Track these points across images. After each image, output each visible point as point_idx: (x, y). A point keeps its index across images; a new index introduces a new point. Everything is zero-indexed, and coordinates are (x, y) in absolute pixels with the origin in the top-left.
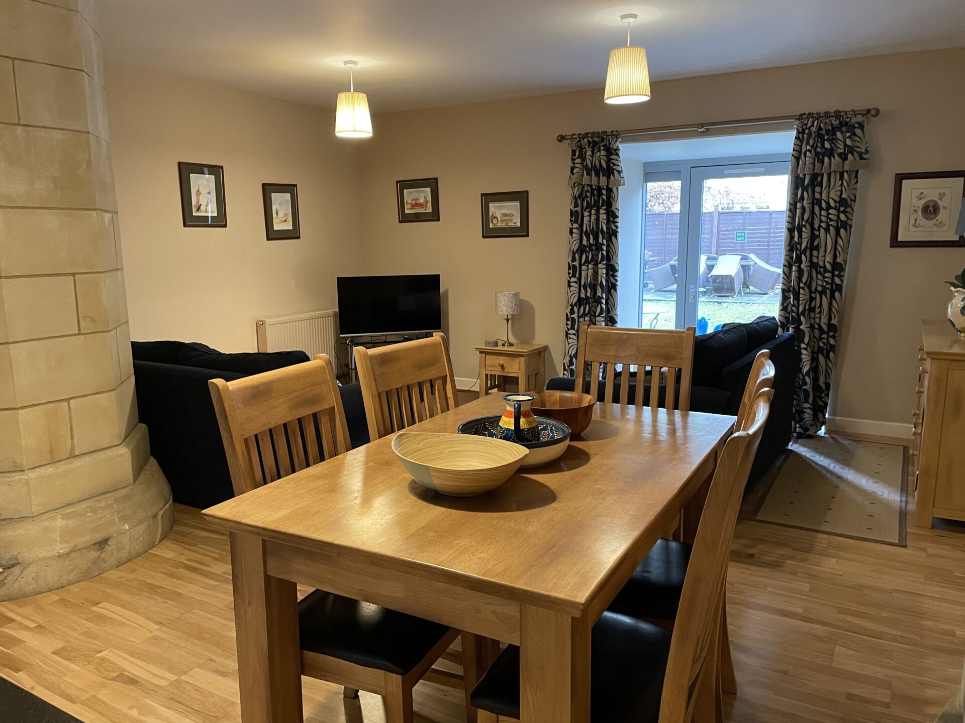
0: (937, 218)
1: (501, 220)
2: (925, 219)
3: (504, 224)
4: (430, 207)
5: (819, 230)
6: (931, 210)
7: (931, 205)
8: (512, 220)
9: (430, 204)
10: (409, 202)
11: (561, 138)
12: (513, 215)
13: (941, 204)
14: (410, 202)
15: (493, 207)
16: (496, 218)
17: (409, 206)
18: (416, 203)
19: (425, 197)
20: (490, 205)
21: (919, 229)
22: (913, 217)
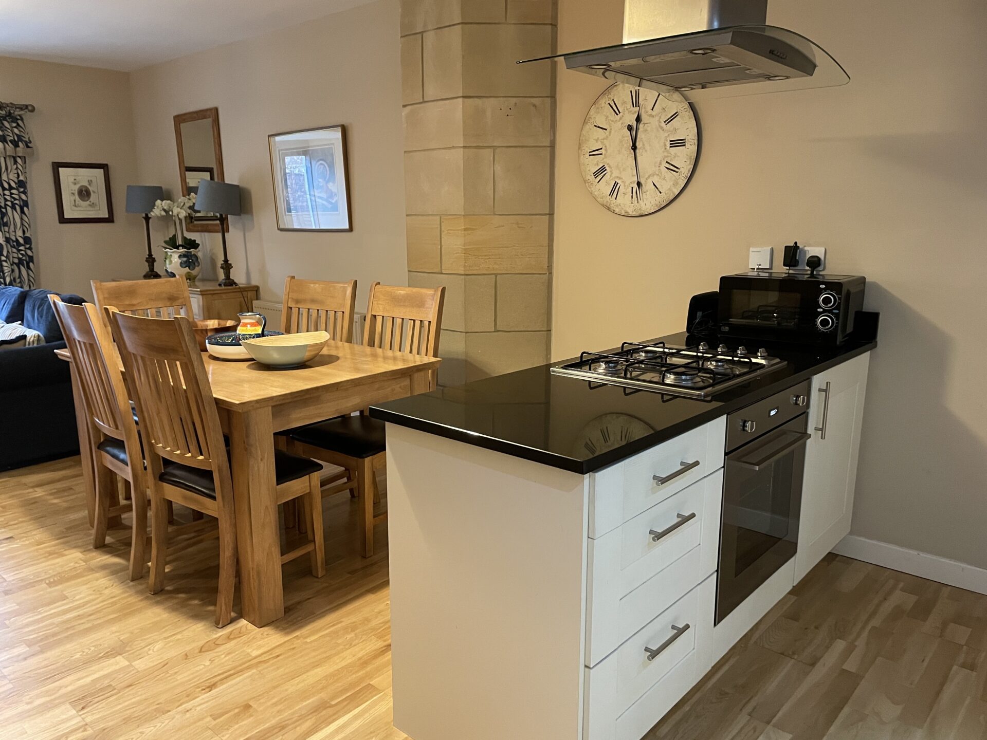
0: (90, 200)
2: (82, 200)
5: (5, 208)
6: (84, 193)
7: (84, 190)
13: (91, 189)
21: (79, 209)
22: (72, 198)
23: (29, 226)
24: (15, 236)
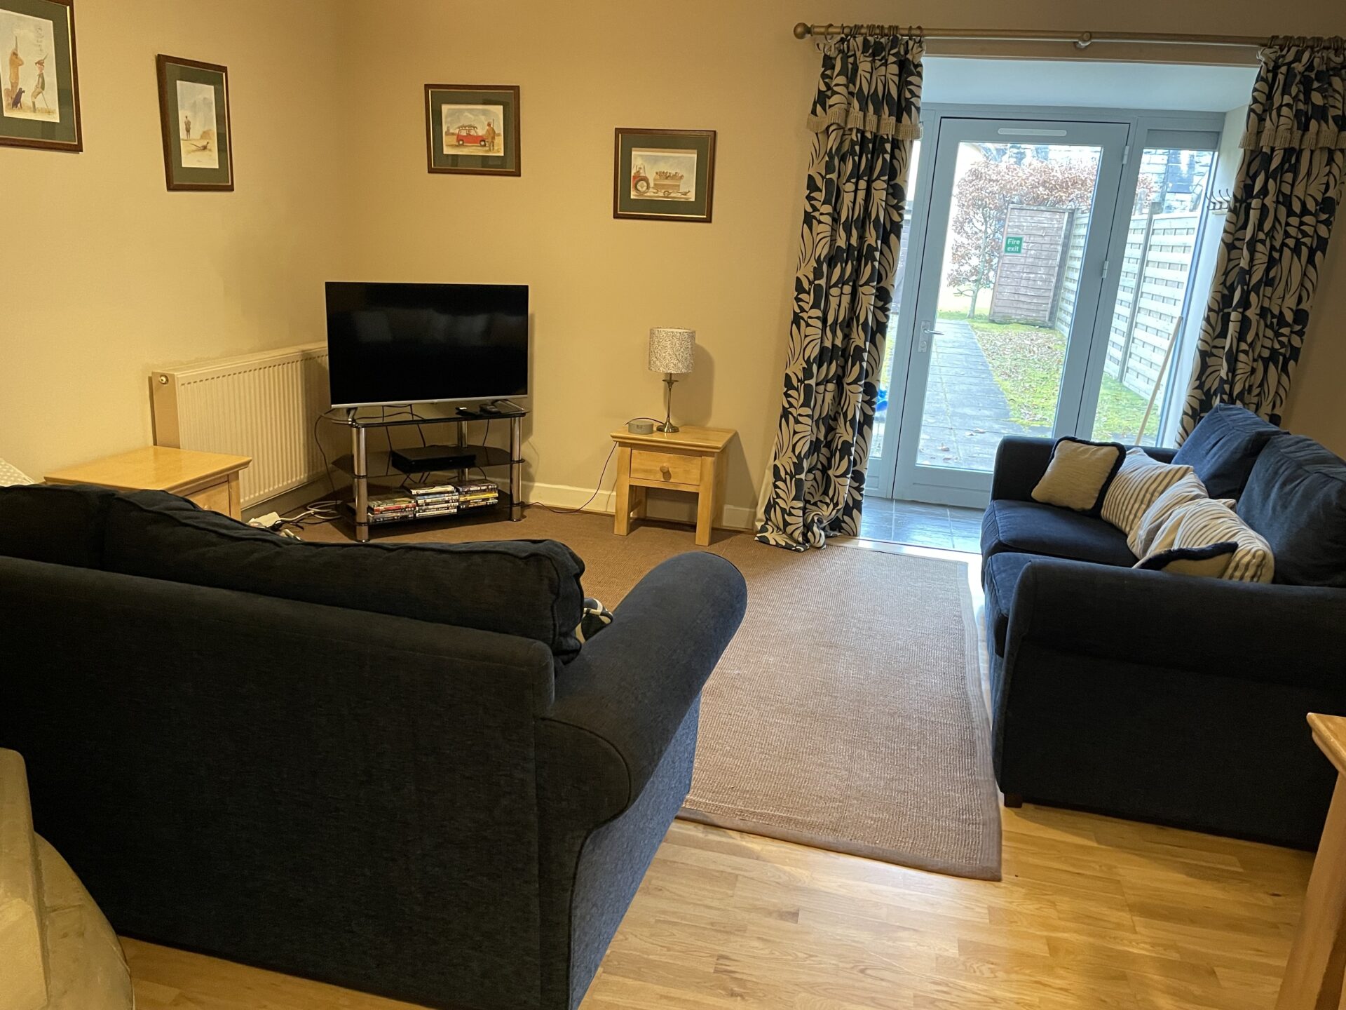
1: (655, 184)
3: (661, 194)
4: (499, 145)
5: (1281, 251)
8: (679, 186)
9: (500, 141)
10: (451, 131)
11: (805, 31)
12: (682, 177)
14: (457, 131)
15: (640, 159)
16: (645, 179)
17: (453, 140)
18: (469, 135)
19: (489, 125)
20: (633, 153)
23: (1314, 290)
24: (1281, 307)
